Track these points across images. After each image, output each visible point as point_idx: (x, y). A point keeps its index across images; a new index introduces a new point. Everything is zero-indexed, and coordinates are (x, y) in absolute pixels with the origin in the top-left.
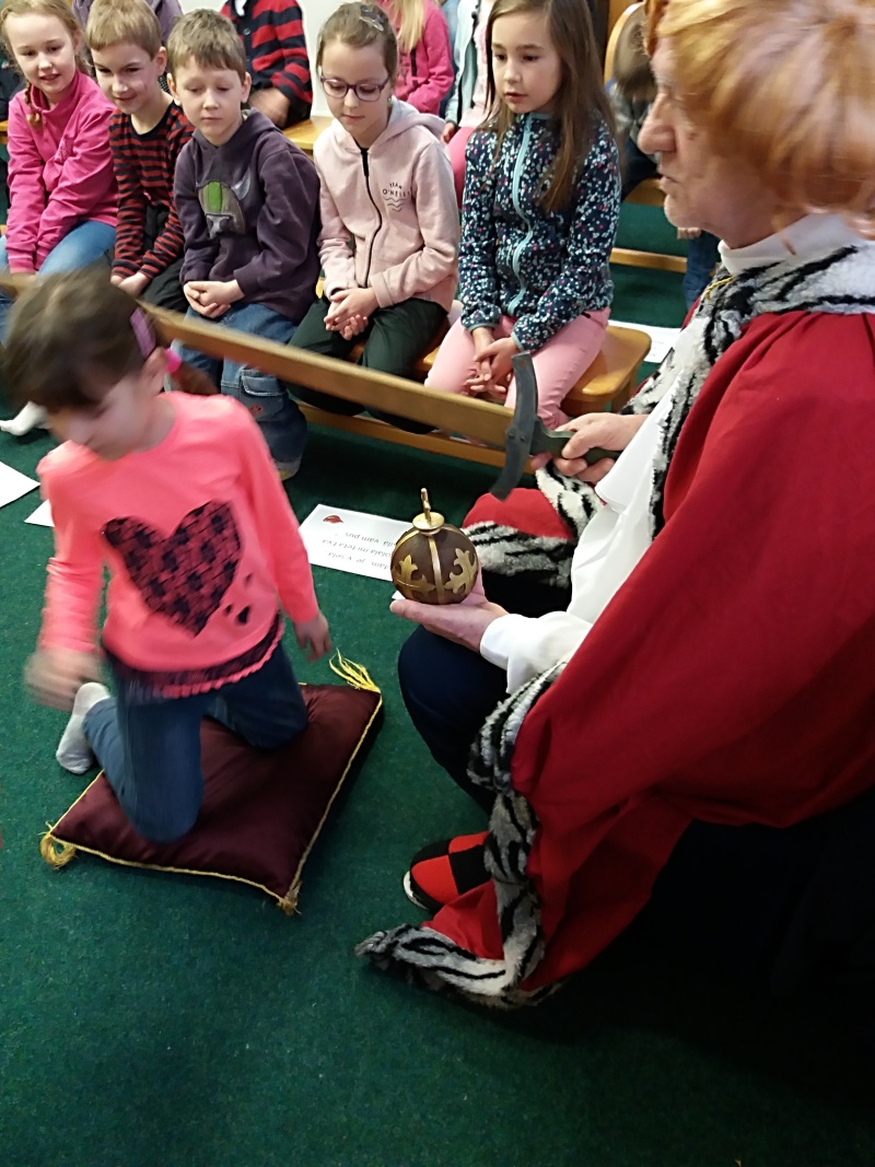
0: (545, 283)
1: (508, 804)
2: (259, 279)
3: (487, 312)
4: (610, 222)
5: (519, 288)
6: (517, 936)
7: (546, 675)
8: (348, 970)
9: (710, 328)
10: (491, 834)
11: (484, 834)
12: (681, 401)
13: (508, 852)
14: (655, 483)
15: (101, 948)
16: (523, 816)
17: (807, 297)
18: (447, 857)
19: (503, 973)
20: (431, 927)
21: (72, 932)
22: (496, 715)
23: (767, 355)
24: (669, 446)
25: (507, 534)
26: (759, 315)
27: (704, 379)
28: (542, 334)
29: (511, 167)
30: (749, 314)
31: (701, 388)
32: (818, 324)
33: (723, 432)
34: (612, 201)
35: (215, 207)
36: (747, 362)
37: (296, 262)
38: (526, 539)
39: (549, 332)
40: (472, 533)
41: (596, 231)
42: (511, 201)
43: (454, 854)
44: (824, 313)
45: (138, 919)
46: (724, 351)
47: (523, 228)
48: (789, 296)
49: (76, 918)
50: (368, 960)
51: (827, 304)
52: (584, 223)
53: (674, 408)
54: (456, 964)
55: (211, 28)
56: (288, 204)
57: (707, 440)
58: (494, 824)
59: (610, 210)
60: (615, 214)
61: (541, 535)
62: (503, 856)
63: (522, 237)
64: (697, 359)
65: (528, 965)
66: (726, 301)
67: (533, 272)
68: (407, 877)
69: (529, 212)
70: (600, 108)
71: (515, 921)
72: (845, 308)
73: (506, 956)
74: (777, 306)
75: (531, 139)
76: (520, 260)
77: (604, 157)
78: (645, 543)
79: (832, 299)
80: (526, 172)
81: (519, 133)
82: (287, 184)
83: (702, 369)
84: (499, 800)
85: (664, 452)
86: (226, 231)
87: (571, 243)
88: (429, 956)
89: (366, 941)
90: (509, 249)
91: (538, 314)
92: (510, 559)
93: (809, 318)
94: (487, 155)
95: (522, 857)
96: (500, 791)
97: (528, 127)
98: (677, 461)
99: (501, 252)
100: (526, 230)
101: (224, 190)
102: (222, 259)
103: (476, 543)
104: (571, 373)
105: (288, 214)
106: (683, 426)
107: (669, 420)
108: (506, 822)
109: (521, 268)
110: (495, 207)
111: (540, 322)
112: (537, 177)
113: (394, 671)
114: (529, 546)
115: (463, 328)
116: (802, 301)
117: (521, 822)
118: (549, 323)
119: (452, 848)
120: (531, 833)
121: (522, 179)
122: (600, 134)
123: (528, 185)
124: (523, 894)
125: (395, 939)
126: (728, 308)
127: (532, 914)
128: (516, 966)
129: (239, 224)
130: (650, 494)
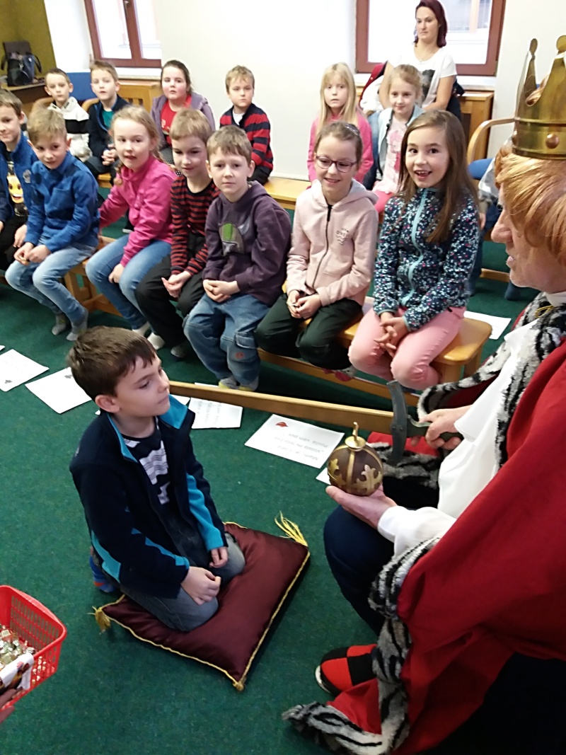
0: (427, 287)
1: (391, 630)
2: (249, 282)
3: (390, 303)
4: (471, 254)
5: (410, 290)
6: (391, 719)
7: (425, 544)
8: (276, 729)
9: (539, 337)
10: (378, 648)
11: (372, 646)
12: (517, 379)
13: (389, 662)
14: (499, 428)
16: (401, 640)
18: (345, 659)
19: (380, 743)
20: (333, 706)
21: (101, 683)
22: (389, 565)
24: (510, 406)
28: (422, 320)
29: (412, 219)
34: (474, 241)
35: (228, 238)
37: (272, 273)
41: (462, 259)
42: (410, 238)
43: (350, 657)
45: (144, 679)
46: (548, 352)
47: (417, 254)
49: (105, 674)
50: (290, 723)
52: (456, 253)
53: (512, 382)
54: (348, 734)
56: (271, 239)
58: (381, 643)
59: (472, 247)
60: (475, 249)
61: (419, 453)
62: (386, 665)
63: (416, 259)
64: (530, 355)
65: (398, 740)
66: (551, 321)
67: (420, 280)
68: (318, 670)
69: (422, 244)
71: (390, 708)
73: (383, 732)
75: (426, 202)
76: (414, 272)
77: (470, 215)
80: (421, 221)
81: (419, 198)
82: (270, 227)
83: (533, 361)
85: (505, 409)
86: (233, 252)
87: (446, 265)
88: (331, 726)
89: (290, 710)
90: (407, 265)
91: (421, 305)
94: (398, 211)
95: (398, 666)
97: (424, 195)
98: (516, 418)
99: (401, 268)
100: (419, 255)
101: (233, 229)
102: (228, 267)
104: (437, 346)
105: (270, 245)
107: (509, 390)
108: (389, 642)
109: (414, 276)
110: (400, 242)
111: (422, 312)
112: (427, 225)
114: (411, 460)
115: (374, 313)
117: (399, 643)
118: (427, 313)
119: (350, 653)
120: (405, 651)
121: (419, 225)
123: (423, 229)
124: (397, 690)
125: (309, 712)
126: (552, 325)
127: (402, 705)
128: (389, 740)
129: (240, 248)
130: (495, 435)
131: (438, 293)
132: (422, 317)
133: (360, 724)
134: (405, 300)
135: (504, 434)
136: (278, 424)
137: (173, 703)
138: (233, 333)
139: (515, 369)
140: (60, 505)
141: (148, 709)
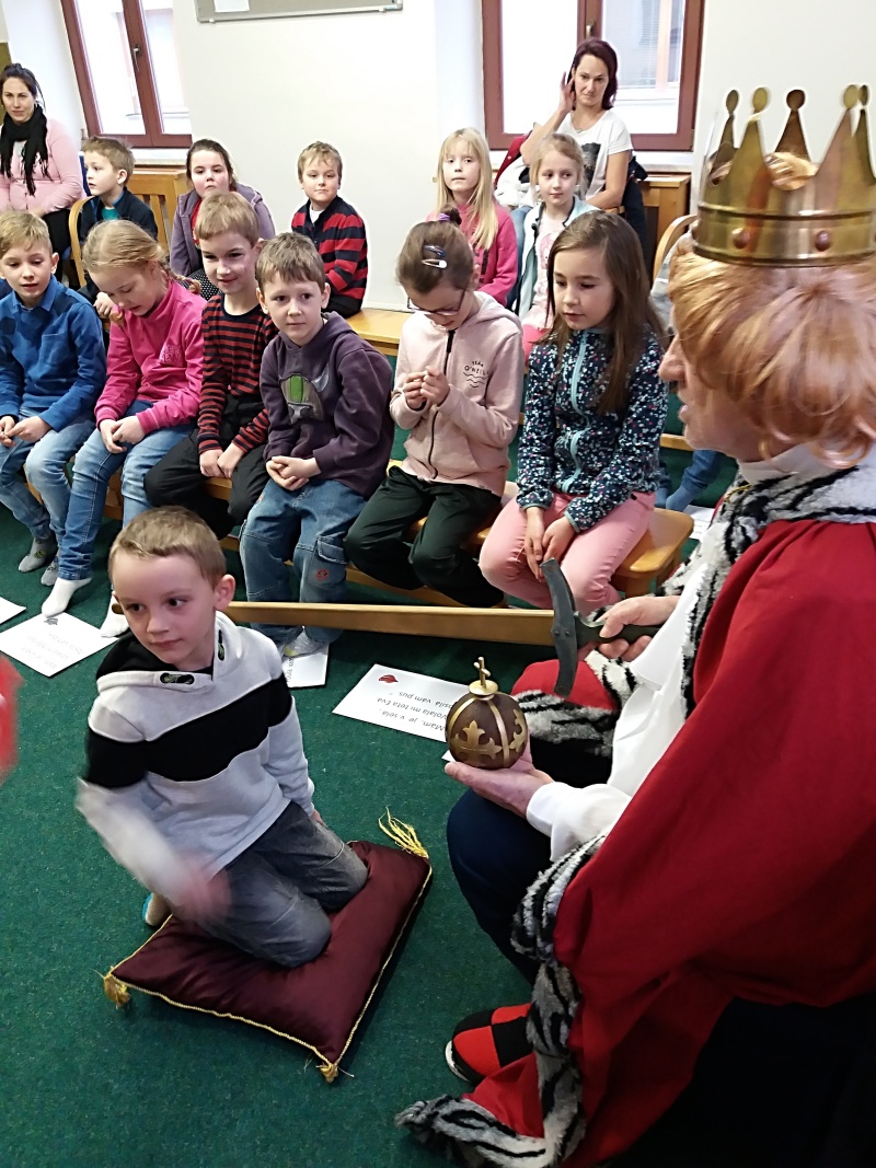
0: (600, 465)
1: (551, 974)
2: (336, 458)
3: (542, 494)
4: (658, 419)
5: (574, 470)
6: (558, 1112)
7: (586, 847)
8: (387, 1141)
9: (729, 532)
10: (534, 1005)
11: (528, 1005)
12: (705, 595)
13: (550, 1023)
14: (685, 668)
15: (144, 1105)
16: (566, 987)
17: (816, 508)
18: (489, 1027)
19: (543, 1152)
20: (471, 1099)
21: (116, 1087)
22: (536, 885)
23: (781, 558)
24: (696, 635)
25: (554, 703)
26: (774, 521)
27: (726, 576)
28: (594, 514)
29: (570, 375)
30: (765, 519)
31: (724, 584)
32: (827, 531)
33: (744, 626)
34: (661, 401)
35: (296, 397)
36: (762, 564)
37: (370, 445)
38: (572, 709)
39: (601, 513)
40: (521, 701)
41: (645, 428)
42: (570, 403)
43: (496, 1025)
44: (832, 522)
45: (182, 1076)
46: (742, 552)
48: (799, 506)
49: (121, 1072)
50: (409, 1132)
51: (834, 515)
52: (635, 419)
53: (699, 600)
54: (495, 1140)
55: (294, 247)
56: (363, 396)
57: (730, 631)
58: (536, 995)
59: (658, 410)
60: (663, 412)
61: (587, 705)
62: (545, 1028)
64: (718, 559)
65: (569, 1144)
66: (745, 508)
67: (589, 455)
68: (449, 1046)
69: (588, 411)
70: (649, 322)
71: (555, 1096)
72: (851, 518)
73: (547, 1134)
74: (789, 515)
75: (588, 351)
76: (578, 443)
77: (653, 364)
78: (679, 722)
79: (839, 511)
80: (583, 379)
81: (576, 345)
82: (362, 378)
83: (723, 567)
84: (542, 970)
85: (691, 639)
86: (307, 417)
87: (622, 436)
88: (469, 1130)
89: (407, 1111)
90: (569, 435)
91: (591, 495)
92: (556, 727)
93: (818, 526)
94: (548, 364)
95: (564, 1029)
96: (544, 962)
97: (584, 340)
98: (703, 650)
99: (560, 439)
101: (305, 383)
102: (303, 442)
103: (524, 710)
104: (620, 550)
105: (363, 405)
106: (708, 617)
107: (695, 611)
108: (549, 992)
110: (556, 408)
111: (594, 503)
112: (593, 382)
113: (442, 833)
114: (575, 715)
115: (518, 506)
116: (812, 511)
117: (564, 994)
118: (601, 504)
119: (496, 1019)
120: (574, 1005)
121: (580, 384)
122: (650, 344)
123: (585, 391)
124: (565, 1068)
125: (435, 1110)
126: (746, 514)
127: (573, 1090)
128: (556, 1144)
129: (318, 412)
130: (681, 678)
131: (613, 476)
132: (594, 509)
133: (512, 1125)
134: (566, 484)
135: (689, 674)
136: (382, 679)
137: (227, 1111)
138: (312, 537)
139: (702, 581)
140: (47, 816)
141: (189, 1122)
